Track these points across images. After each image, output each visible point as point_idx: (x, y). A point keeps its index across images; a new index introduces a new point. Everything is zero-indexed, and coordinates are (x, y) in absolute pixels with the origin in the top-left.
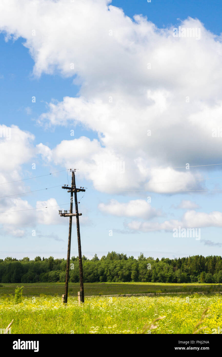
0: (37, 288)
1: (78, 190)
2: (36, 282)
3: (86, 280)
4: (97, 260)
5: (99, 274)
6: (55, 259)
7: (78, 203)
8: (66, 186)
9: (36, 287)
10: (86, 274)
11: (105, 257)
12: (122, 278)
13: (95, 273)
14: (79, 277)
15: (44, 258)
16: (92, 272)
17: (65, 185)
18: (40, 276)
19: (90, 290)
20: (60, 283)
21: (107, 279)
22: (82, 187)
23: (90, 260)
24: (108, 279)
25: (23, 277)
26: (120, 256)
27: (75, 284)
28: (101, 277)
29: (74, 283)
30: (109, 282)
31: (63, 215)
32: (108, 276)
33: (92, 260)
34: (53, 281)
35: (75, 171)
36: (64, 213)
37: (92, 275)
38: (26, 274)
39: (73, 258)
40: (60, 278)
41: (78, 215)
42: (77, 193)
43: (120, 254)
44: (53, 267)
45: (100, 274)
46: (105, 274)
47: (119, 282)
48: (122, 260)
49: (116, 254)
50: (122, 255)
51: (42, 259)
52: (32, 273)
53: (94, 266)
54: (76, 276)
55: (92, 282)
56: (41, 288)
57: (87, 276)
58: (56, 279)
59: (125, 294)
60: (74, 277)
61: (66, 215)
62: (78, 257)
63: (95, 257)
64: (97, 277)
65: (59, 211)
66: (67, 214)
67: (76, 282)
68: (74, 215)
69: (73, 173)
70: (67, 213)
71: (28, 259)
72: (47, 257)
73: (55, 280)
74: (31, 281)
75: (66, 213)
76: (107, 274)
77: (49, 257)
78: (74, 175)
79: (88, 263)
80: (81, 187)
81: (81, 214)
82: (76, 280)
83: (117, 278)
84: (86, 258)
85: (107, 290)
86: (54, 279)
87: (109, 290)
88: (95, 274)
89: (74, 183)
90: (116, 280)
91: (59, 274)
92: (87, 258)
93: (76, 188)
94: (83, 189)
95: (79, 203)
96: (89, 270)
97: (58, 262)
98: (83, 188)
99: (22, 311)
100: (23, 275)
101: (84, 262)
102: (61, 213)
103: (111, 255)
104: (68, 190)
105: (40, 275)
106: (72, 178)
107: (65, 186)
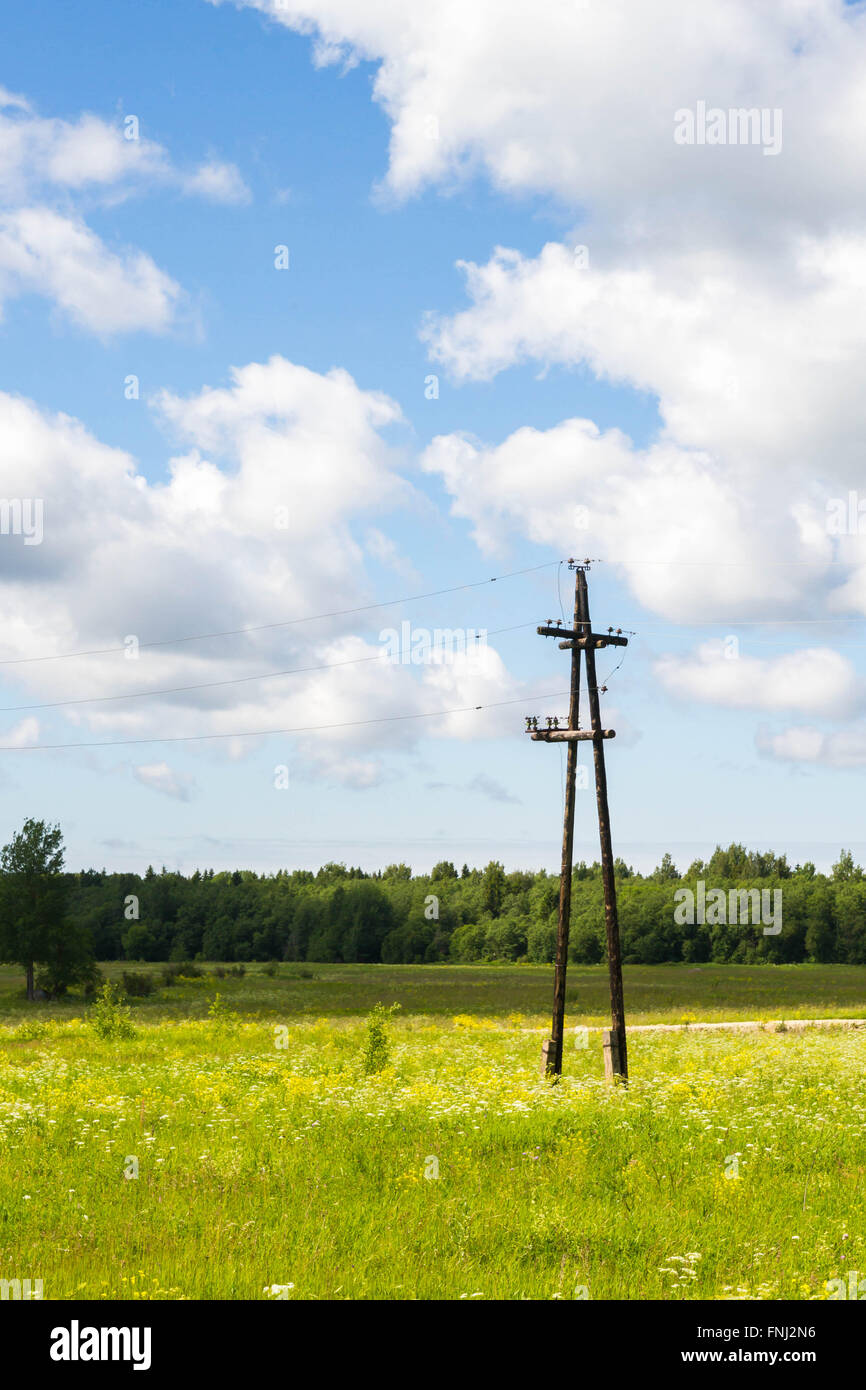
0: (442, 986)
1: (599, 642)
2: (438, 960)
3: (628, 955)
4: (672, 877)
5: (680, 934)
6: (508, 872)
7: (600, 691)
8: (554, 625)
9: (440, 983)
10: (629, 932)
11: (700, 865)
12: (769, 949)
13: (663, 929)
14: (605, 943)
15: (465, 867)
16: (653, 922)
17: (550, 622)
18: (453, 936)
19: (647, 996)
20: (530, 966)
21: (711, 950)
22: (616, 628)
23: (645, 875)
24: (714, 953)
25: (388, 940)
26: (761, 861)
27: (587, 972)
28: (687, 944)
29: (581, 967)
30: (719, 962)
31: (543, 736)
32: (714, 940)
33: (651, 878)
34: (504, 959)
35: (589, 568)
36: (547, 727)
37: (652, 935)
38: (399, 929)
39: (579, 868)
40: (530, 945)
41: (599, 737)
42: (596, 650)
43: (762, 855)
44: (500, 904)
45: (683, 933)
46: (705, 930)
47: (759, 964)
48: (770, 877)
49: (747, 854)
50: (770, 857)
51: (460, 874)
52: (422, 924)
53: (660, 902)
54: (589, 940)
55: (653, 962)
56: (457, 987)
57: (634, 940)
58: (515, 948)
59: (783, 1020)
60: (582, 942)
61: (553, 735)
62: (596, 865)
63: (664, 865)
64: (672, 945)
65: (529, 719)
66: (557, 733)
67: (589, 963)
68: (585, 738)
69: (581, 575)
70: (559, 726)
71: (406, 872)
72: (479, 865)
73: (511, 955)
74: (418, 957)
75: (553, 727)
76: (711, 931)
77: (487, 864)
78: (585, 584)
79: (635, 887)
80: (611, 630)
81: (612, 734)
82: (591, 953)
83: (751, 946)
84: (628, 868)
85: (712, 998)
86: (506, 950)
87: (718, 998)
88: (665, 933)
89: (582, 614)
90: (748, 956)
91: (525, 929)
92: (631, 869)
93: (593, 632)
94: (620, 636)
95: (605, 689)
96: (643, 916)
97: (520, 882)
98: (620, 632)
99: (392, 1114)
100: (387, 934)
101: (621, 884)
102: (535, 729)
103: (725, 857)
104: (562, 640)
105: (453, 932)
106: (577, 593)
107: (551, 626)
